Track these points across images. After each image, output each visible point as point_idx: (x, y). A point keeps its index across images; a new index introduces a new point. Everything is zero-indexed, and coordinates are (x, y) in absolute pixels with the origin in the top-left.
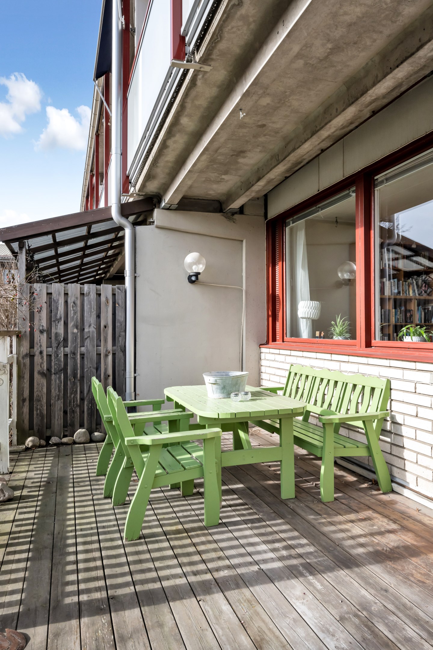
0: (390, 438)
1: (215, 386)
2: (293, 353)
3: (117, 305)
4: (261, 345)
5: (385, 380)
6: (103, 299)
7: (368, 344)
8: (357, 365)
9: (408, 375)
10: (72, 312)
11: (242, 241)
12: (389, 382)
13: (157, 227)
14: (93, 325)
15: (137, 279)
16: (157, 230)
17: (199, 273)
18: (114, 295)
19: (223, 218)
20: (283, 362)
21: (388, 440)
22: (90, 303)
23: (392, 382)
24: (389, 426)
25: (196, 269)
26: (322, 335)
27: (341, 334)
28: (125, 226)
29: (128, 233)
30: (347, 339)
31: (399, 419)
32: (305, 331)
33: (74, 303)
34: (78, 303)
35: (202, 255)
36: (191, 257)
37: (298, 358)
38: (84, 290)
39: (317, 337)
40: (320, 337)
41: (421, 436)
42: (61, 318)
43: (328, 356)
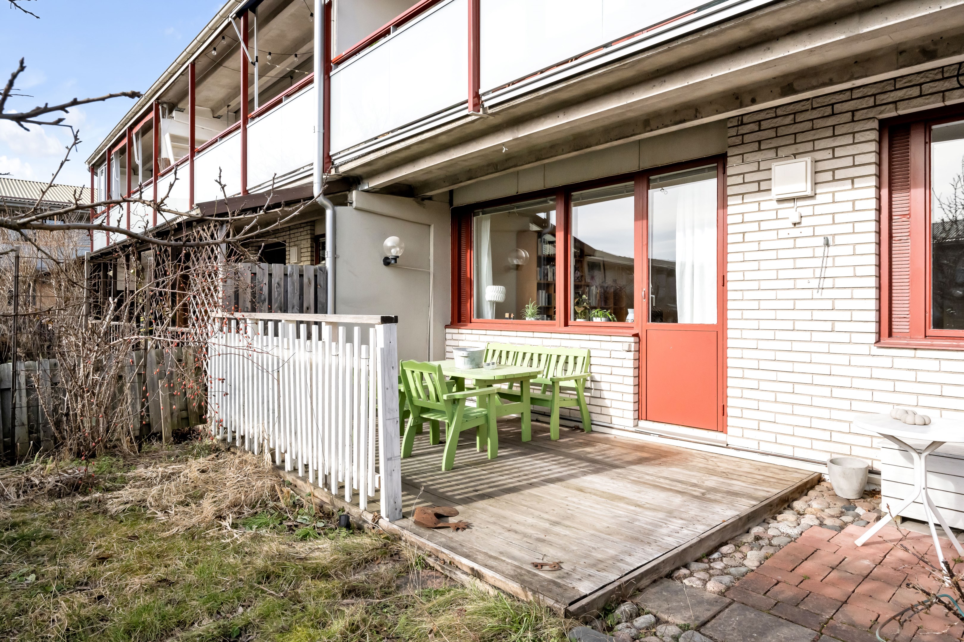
0: (591, 393)
1: (467, 359)
2: (489, 332)
3: (319, 287)
4: (447, 327)
5: (587, 350)
6: (305, 280)
7: (566, 324)
8: (559, 340)
9: (604, 345)
10: (276, 293)
11: (430, 226)
12: (589, 352)
13: (356, 209)
14: (296, 307)
15: (337, 260)
16: (355, 212)
17: (398, 257)
18: (316, 276)
19: (414, 202)
20: (477, 341)
21: (589, 394)
22: (293, 283)
23: (592, 351)
24: (588, 384)
25: (394, 252)
26: (512, 316)
27: (532, 315)
28: (327, 207)
29: (329, 213)
30: (538, 319)
31: (597, 378)
32: (488, 312)
33: (278, 284)
34: (282, 284)
35: (401, 240)
36: (390, 241)
37: (495, 337)
38: (287, 271)
39: (507, 318)
40: (510, 318)
41: (614, 387)
42: (265, 300)
43: (530, 334)
